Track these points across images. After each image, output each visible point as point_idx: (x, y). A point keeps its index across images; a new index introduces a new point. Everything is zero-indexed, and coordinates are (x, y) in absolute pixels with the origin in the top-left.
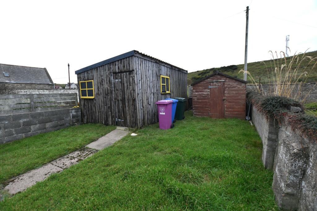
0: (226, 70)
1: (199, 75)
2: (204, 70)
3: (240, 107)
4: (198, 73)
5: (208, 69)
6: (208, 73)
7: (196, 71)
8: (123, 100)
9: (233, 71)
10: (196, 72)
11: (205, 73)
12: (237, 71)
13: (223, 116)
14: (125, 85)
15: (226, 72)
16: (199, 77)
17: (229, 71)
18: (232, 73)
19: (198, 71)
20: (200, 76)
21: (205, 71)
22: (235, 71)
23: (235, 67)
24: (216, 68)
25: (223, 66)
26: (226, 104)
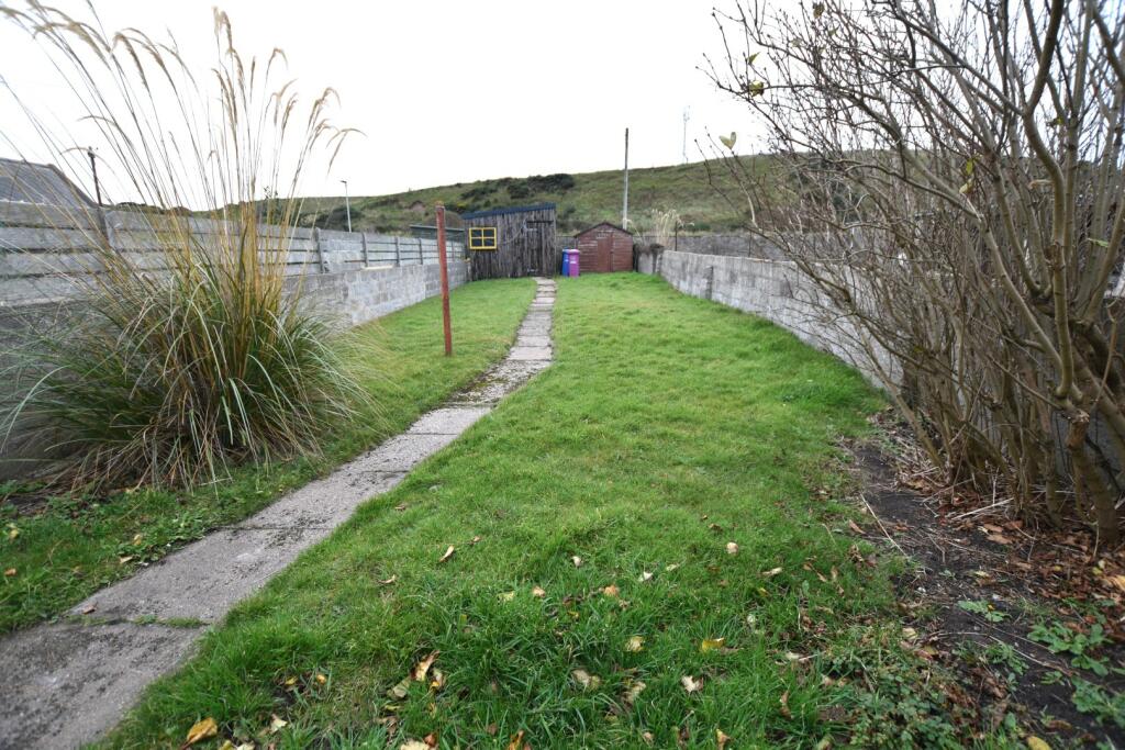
0: (543, 188)
1: (465, 197)
2: (479, 182)
3: (628, 259)
4: (462, 191)
5: (493, 181)
6: (492, 191)
7: (453, 183)
8: (539, 250)
9: (563, 191)
10: (451, 187)
11: (483, 193)
12: (575, 192)
13: (610, 270)
14: (543, 235)
15: (544, 193)
16: (467, 206)
17: (553, 192)
18: (560, 196)
19: (459, 185)
20: (468, 202)
21: (482, 186)
22: (568, 192)
23: (568, 181)
24: (516, 179)
25: (535, 174)
26: (614, 257)
